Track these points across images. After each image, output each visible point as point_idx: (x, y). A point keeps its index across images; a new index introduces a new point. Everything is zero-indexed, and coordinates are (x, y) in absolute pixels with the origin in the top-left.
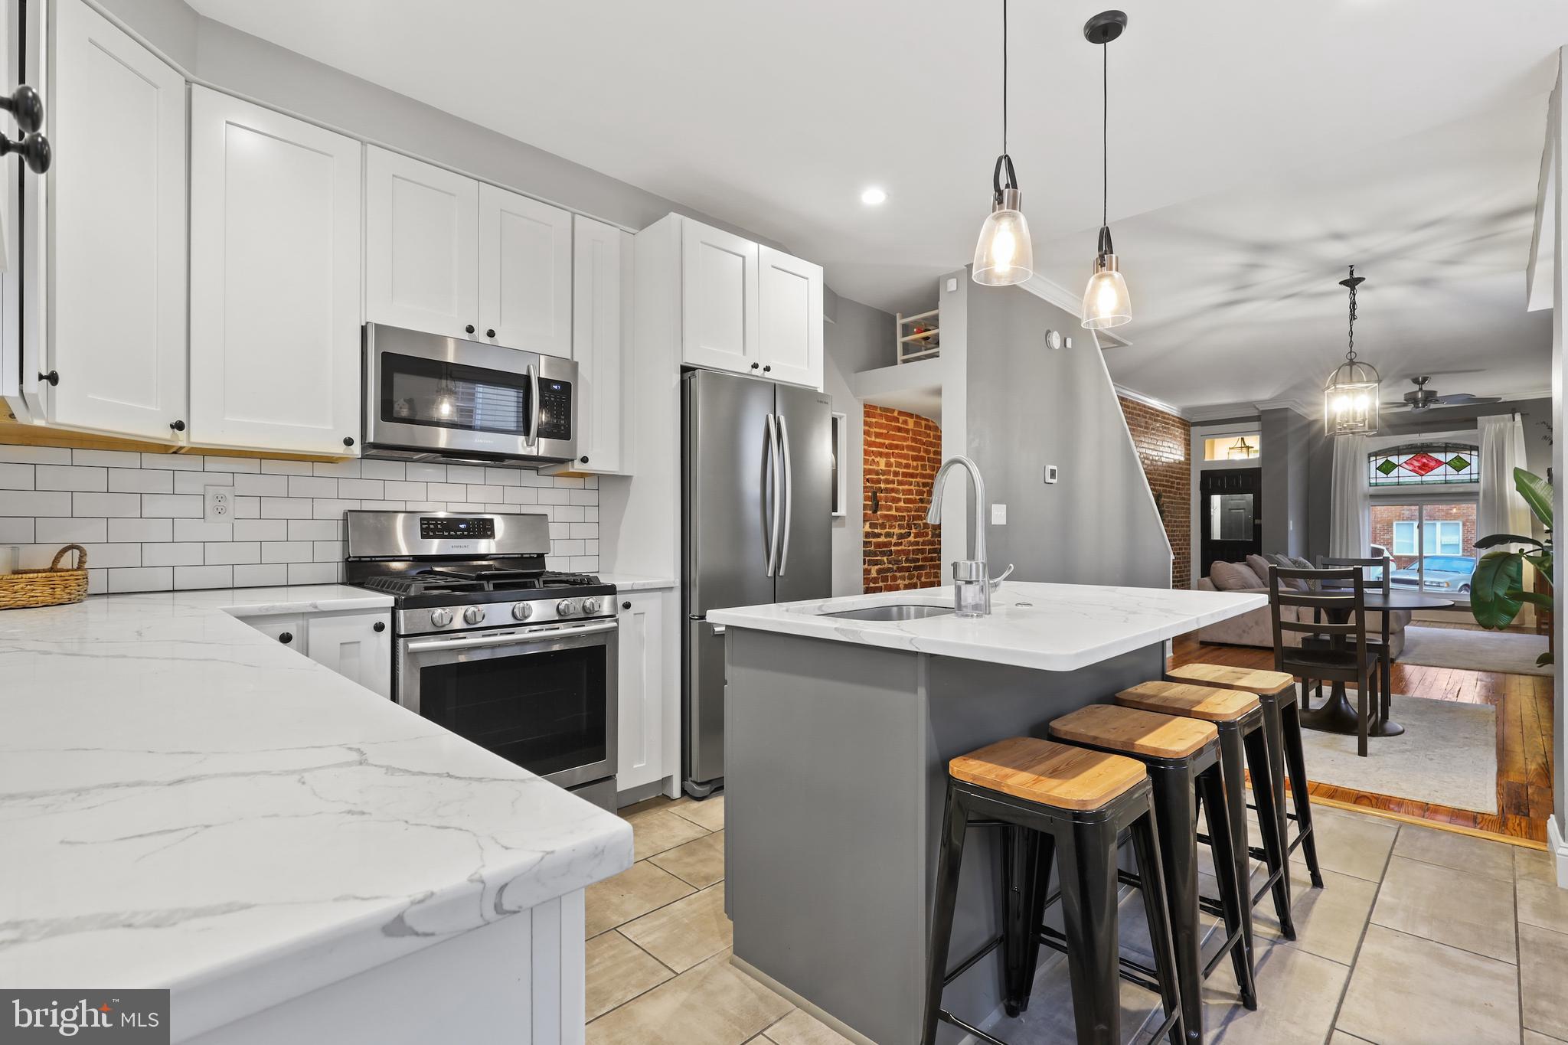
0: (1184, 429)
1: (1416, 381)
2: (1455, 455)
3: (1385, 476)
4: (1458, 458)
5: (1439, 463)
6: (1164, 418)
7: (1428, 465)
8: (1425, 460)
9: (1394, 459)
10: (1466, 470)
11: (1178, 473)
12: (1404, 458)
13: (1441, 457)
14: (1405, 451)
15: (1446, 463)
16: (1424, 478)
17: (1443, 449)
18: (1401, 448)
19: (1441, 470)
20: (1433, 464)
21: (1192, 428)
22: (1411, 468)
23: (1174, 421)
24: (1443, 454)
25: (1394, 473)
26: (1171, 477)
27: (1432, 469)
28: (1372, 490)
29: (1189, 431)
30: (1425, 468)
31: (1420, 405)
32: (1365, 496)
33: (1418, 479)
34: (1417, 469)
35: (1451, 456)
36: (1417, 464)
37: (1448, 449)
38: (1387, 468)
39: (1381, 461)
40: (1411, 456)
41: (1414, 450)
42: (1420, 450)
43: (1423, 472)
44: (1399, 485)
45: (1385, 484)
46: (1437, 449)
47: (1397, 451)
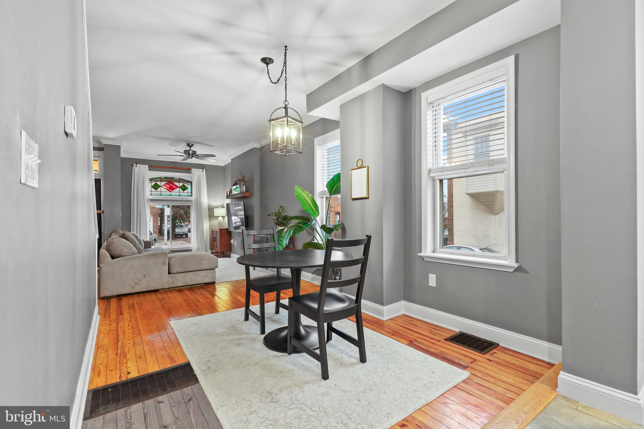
1: (188, 145)
2: (183, 184)
3: (156, 191)
4: (184, 186)
5: (177, 187)
7: (173, 187)
8: (171, 185)
9: (159, 183)
10: (186, 191)
12: (163, 183)
13: (177, 184)
14: (164, 180)
15: (179, 187)
16: (171, 193)
17: (178, 181)
18: (162, 178)
19: (177, 190)
20: (174, 187)
22: (166, 188)
25: (159, 190)
27: (174, 189)
28: (151, 197)
30: (171, 189)
32: (148, 200)
33: (169, 193)
34: (168, 188)
35: (181, 184)
36: (168, 186)
38: (156, 187)
39: (153, 183)
40: (166, 182)
41: (167, 180)
42: (169, 180)
43: (171, 190)
44: (161, 195)
45: (155, 194)
46: (176, 180)
47: (161, 179)
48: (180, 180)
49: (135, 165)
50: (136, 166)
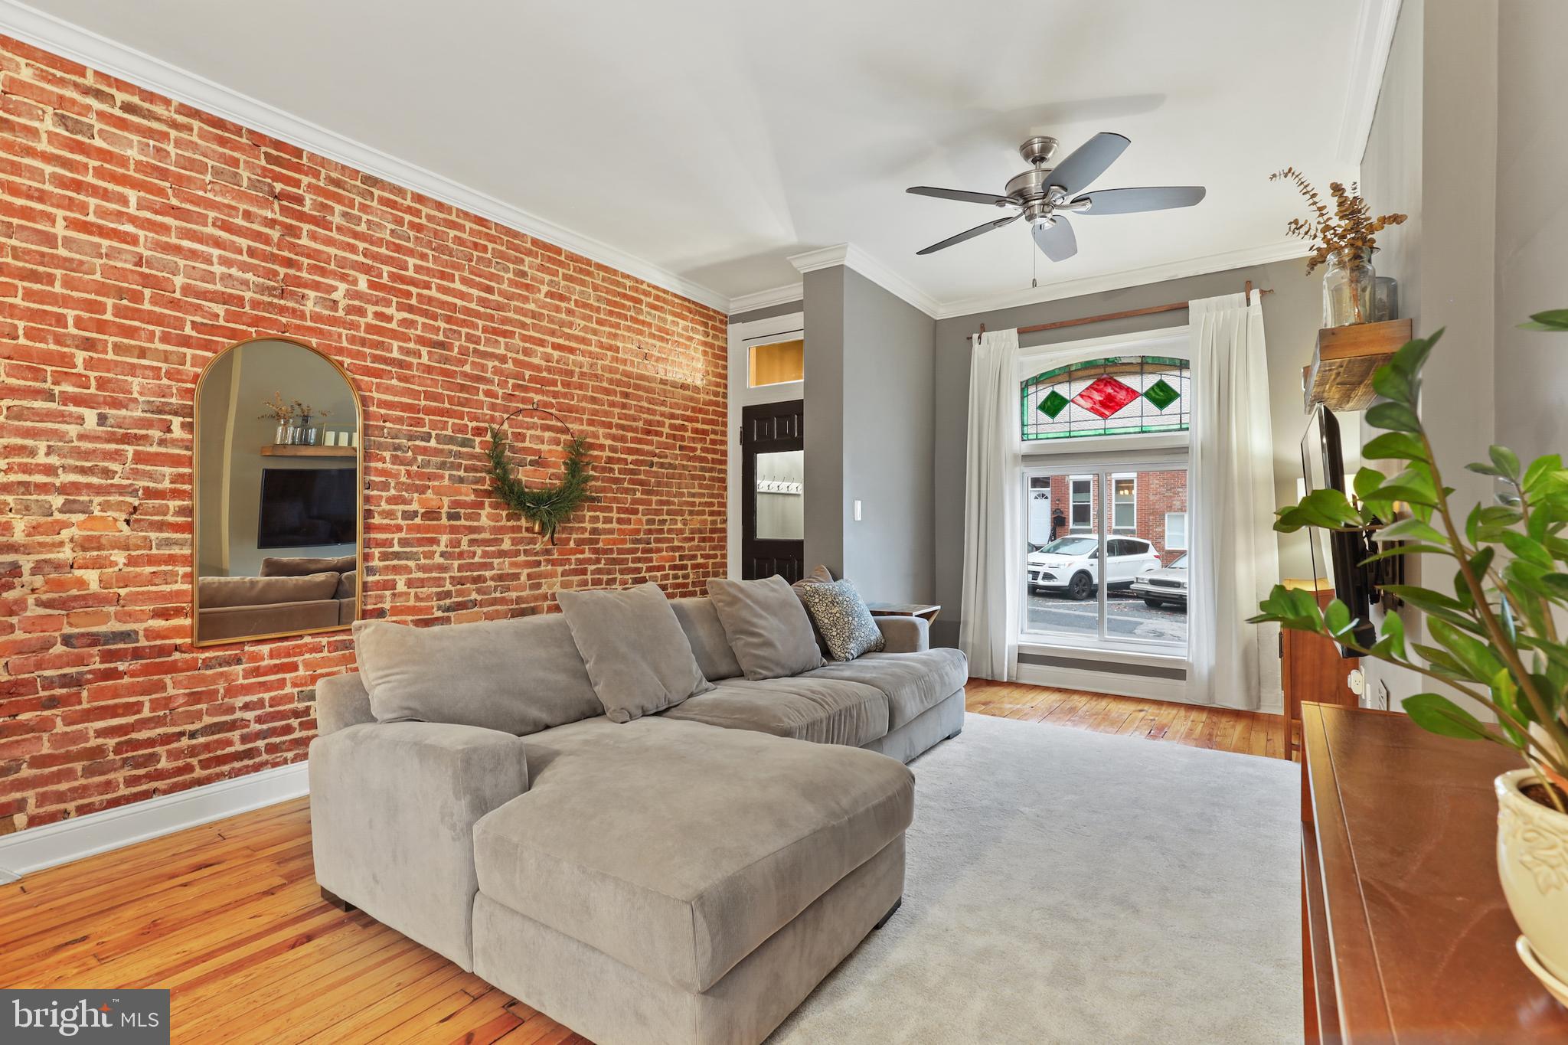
0: (706, 325)
1: (1027, 152)
2: (1157, 378)
3: (1050, 420)
4: (1161, 385)
5: (1132, 394)
6: (618, 284)
7: (1115, 397)
8: (1109, 390)
9: (1062, 390)
10: (1173, 407)
11: (686, 408)
12: (1080, 386)
13: (1131, 382)
14: (1080, 374)
15: (1142, 395)
16: (1110, 423)
17: (1138, 369)
18: (1073, 368)
19: (1133, 407)
20: (1121, 395)
21: (730, 327)
22: (1089, 405)
23: (673, 304)
24: (1138, 378)
25: (1063, 414)
26: (652, 412)
27: (1121, 405)
28: (1025, 448)
29: (725, 332)
30: (1109, 405)
31: (1037, 210)
32: (1015, 456)
33: (1100, 423)
34: (1097, 407)
35: (1150, 381)
36: (1097, 397)
37: (1146, 367)
38: (1053, 406)
39: (1044, 393)
40: (1089, 382)
41: (1093, 372)
42: (1102, 371)
43: (1107, 413)
44: (1070, 437)
45: (1050, 436)
46: (1127, 368)
47: (1069, 374)
48: (1143, 365)
49: (975, 336)
50: (980, 337)
